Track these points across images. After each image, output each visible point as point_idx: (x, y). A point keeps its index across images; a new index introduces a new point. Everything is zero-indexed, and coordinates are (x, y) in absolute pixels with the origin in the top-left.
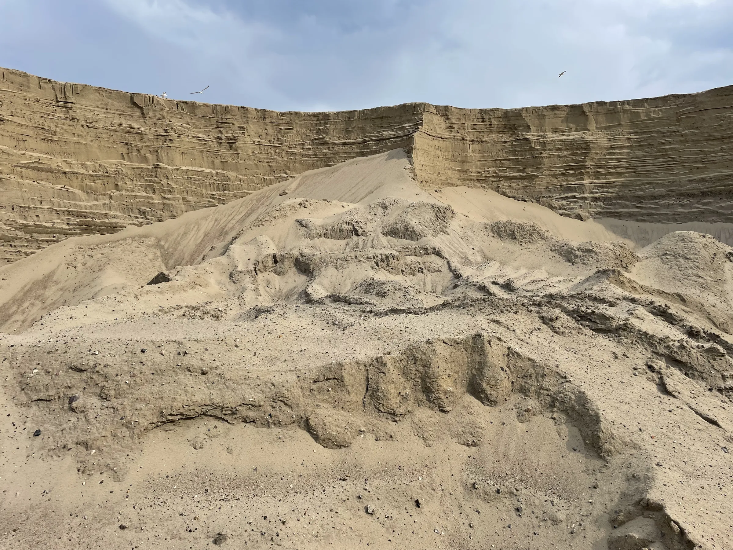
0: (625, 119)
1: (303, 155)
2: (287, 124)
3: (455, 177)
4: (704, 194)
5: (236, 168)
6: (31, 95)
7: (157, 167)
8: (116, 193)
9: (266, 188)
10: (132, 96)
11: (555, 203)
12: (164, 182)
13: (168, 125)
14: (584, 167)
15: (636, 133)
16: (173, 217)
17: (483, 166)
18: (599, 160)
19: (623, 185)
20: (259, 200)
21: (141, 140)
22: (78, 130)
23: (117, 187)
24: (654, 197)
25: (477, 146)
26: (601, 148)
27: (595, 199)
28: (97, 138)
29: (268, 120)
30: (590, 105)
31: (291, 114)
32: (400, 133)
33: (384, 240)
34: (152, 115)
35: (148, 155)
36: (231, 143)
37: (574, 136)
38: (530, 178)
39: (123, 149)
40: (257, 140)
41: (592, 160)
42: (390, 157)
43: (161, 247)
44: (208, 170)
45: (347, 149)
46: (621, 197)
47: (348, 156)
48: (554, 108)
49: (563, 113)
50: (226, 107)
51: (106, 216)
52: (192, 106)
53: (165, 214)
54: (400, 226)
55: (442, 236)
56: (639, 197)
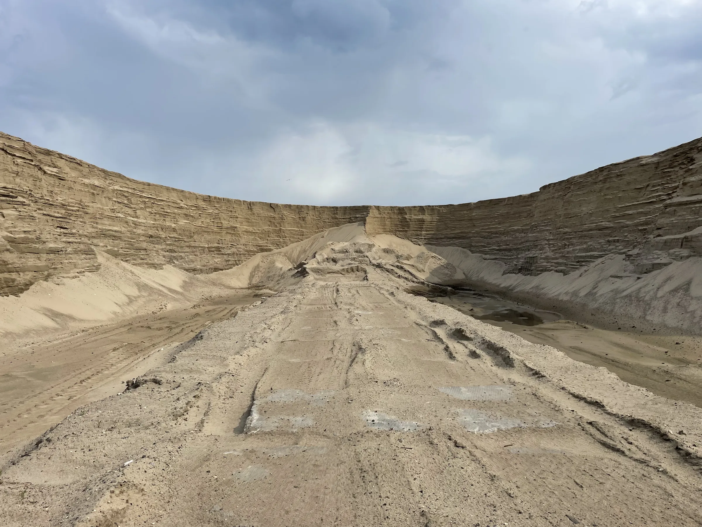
0: (436, 212)
1: (329, 222)
2: (323, 211)
3: (381, 231)
4: (453, 238)
5: (306, 228)
6: (242, 207)
7: (281, 229)
8: (269, 238)
9: (316, 235)
10: (271, 204)
11: (413, 240)
12: (283, 234)
13: (283, 214)
14: (422, 228)
15: (439, 217)
16: (287, 246)
17: (391, 227)
18: (427, 226)
19: (434, 234)
20: (314, 239)
21: (275, 220)
22: (256, 218)
23: (269, 237)
24: (441, 238)
25: (389, 220)
26: (428, 221)
27: (425, 239)
28: (261, 220)
29: (316, 210)
30: (426, 206)
31: (324, 207)
32: (363, 216)
33: (354, 254)
34: (277, 210)
35: (277, 225)
36: (304, 219)
37: (420, 217)
38: (406, 231)
39: (269, 223)
40: (312, 217)
41: (425, 226)
42: (359, 225)
43: (286, 256)
44: (296, 229)
45: (344, 220)
46: (432, 238)
47: (345, 223)
48: (415, 207)
49: (418, 209)
50: (302, 206)
51: (267, 246)
52: (290, 206)
53: (284, 245)
54: (358, 250)
55: (370, 252)
56: (437, 238)
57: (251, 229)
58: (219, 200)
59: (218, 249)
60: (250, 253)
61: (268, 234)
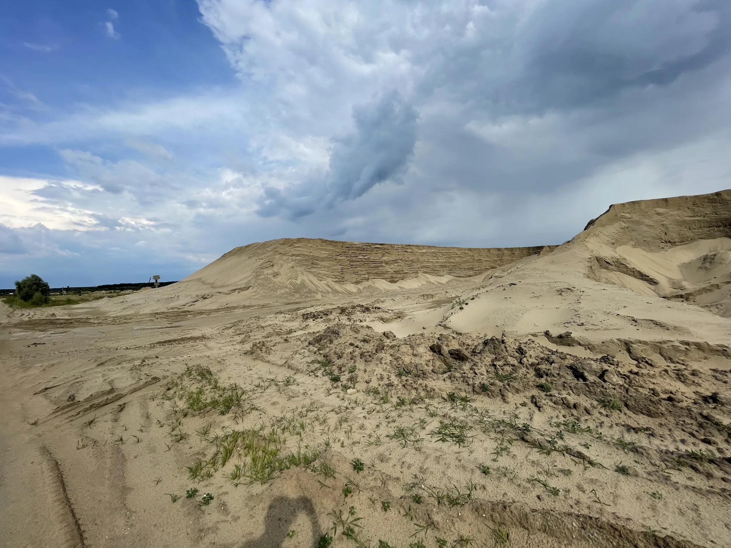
1: (526, 254)
5: (514, 257)
6: (485, 251)
9: (519, 260)
12: (503, 261)
13: (504, 252)
21: (500, 255)
22: (491, 254)
28: (494, 255)
32: (541, 250)
36: (514, 253)
39: (497, 256)
40: (518, 252)
44: (510, 258)
57: (488, 260)
58: (475, 249)
59: (472, 268)
60: (487, 269)
61: (496, 261)
